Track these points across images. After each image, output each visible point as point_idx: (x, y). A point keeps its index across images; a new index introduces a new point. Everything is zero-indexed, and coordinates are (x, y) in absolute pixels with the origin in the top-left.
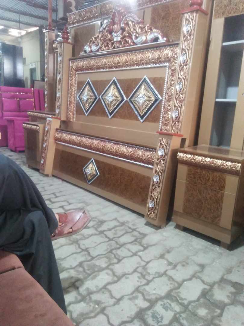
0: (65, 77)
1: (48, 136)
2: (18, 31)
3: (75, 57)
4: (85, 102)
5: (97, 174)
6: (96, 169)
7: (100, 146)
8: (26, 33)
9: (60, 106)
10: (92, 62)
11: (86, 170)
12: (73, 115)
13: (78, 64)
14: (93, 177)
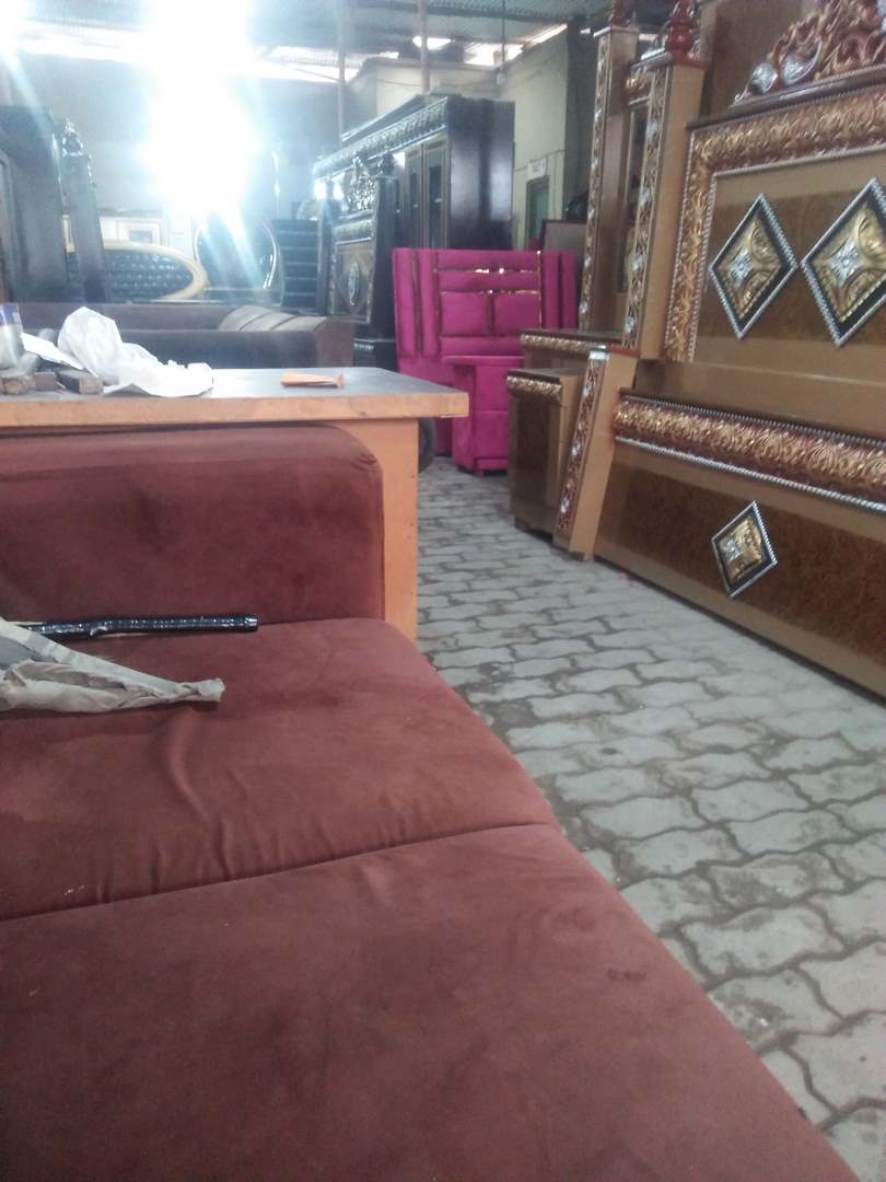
0: (667, 196)
1: (590, 418)
2: (498, 47)
3: (712, 117)
4: (738, 285)
5: (769, 561)
6: (763, 541)
7: (789, 453)
8: (520, 52)
9: (640, 308)
10: (781, 128)
11: (726, 545)
12: (688, 337)
13: (722, 142)
14: (749, 570)
